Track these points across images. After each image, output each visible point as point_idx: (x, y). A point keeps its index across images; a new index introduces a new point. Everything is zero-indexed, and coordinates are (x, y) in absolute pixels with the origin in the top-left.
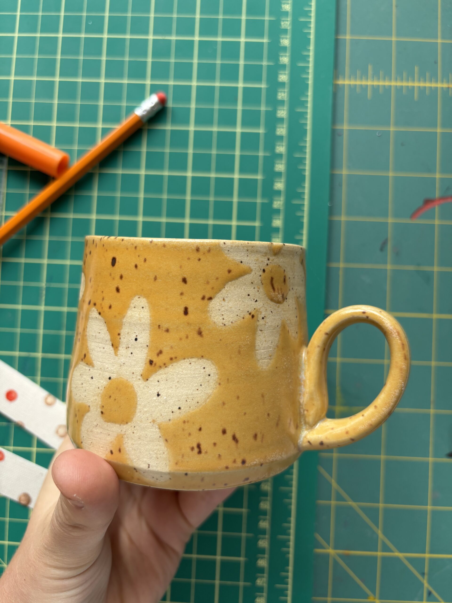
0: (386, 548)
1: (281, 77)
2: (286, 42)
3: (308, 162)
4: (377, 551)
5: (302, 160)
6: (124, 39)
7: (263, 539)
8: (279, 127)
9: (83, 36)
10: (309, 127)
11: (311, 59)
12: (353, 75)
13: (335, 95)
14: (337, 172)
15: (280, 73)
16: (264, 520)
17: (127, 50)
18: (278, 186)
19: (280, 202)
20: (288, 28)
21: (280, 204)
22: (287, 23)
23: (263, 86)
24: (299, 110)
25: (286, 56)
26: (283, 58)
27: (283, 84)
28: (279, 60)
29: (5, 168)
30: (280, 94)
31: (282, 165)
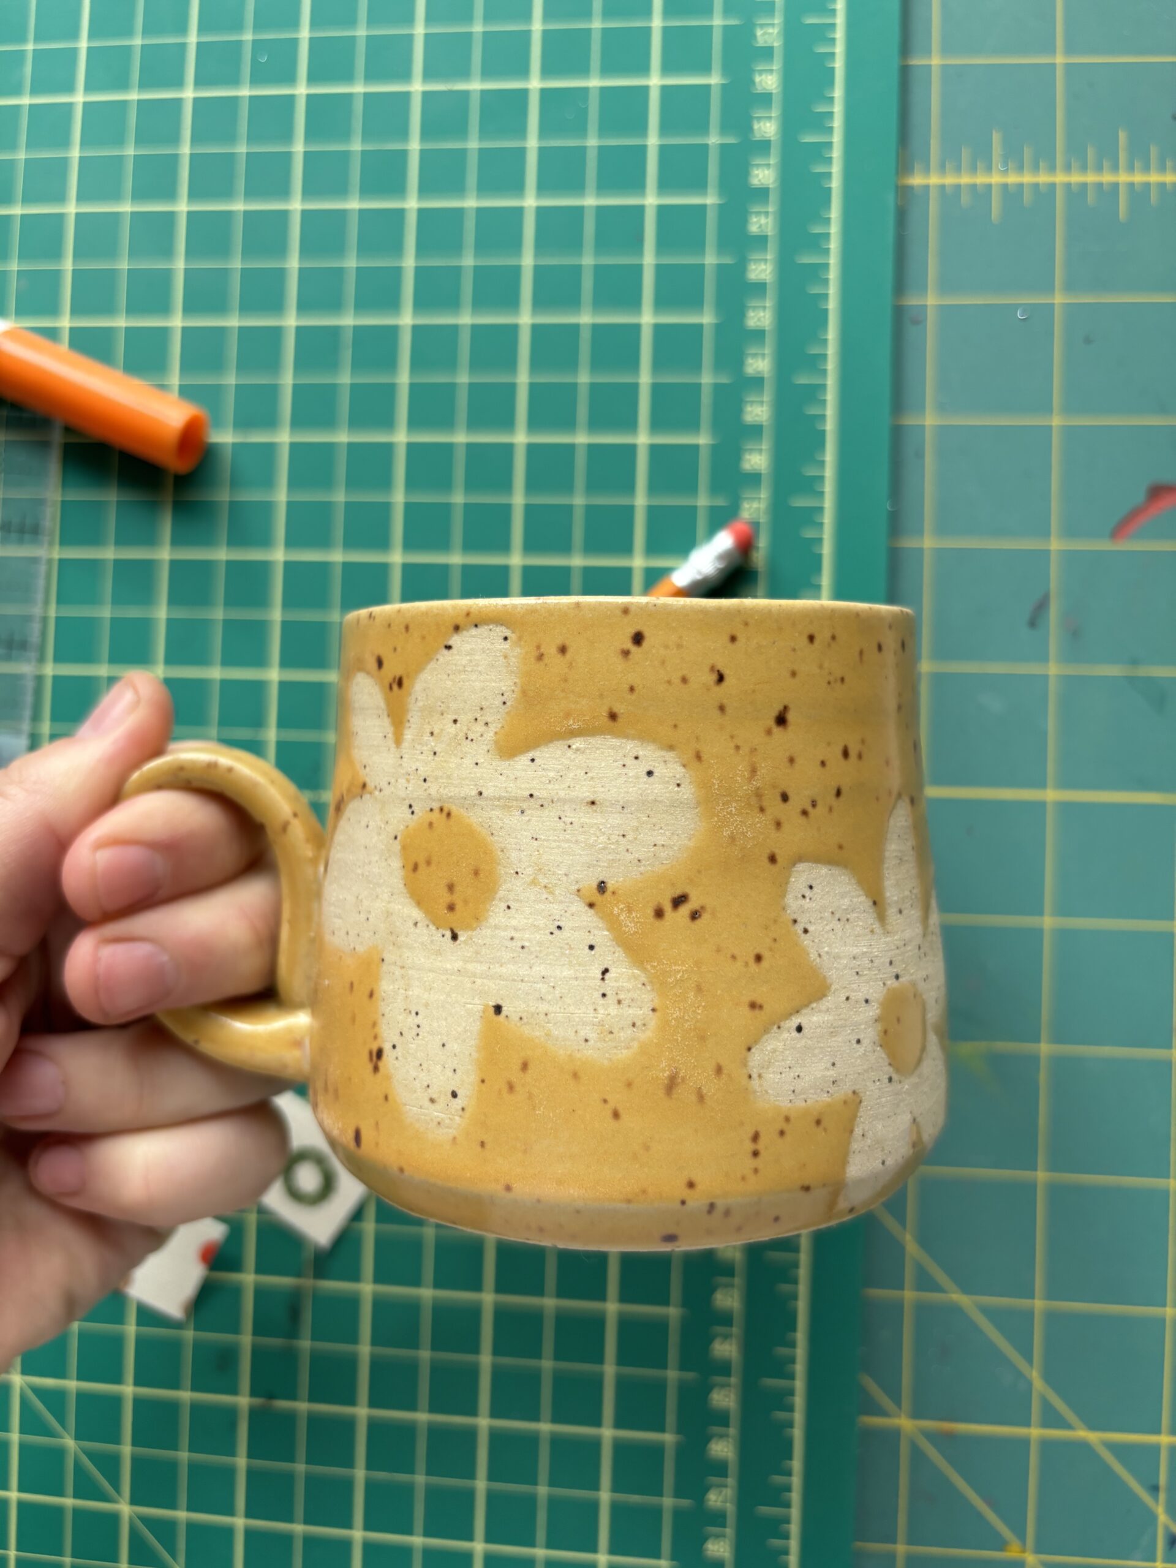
0: (1052, 1419)
1: (757, 175)
2: (769, 81)
3: (831, 397)
4: (1027, 1424)
5: (815, 393)
6: (350, 96)
7: (723, 1386)
8: (755, 308)
9: (245, 92)
10: (833, 305)
11: (837, 123)
12: (951, 160)
13: (902, 216)
14: (909, 420)
15: (754, 163)
16: (726, 1337)
17: (358, 124)
18: (753, 462)
19: (759, 503)
20: (776, 44)
21: (758, 509)
22: (770, 30)
23: (711, 199)
24: (804, 260)
25: (770, 118)
26: (762, 124)
27: (762, 193)
28: (751, 129)
29: (57, 437)
30: (755, 220)
31: (762, 406)
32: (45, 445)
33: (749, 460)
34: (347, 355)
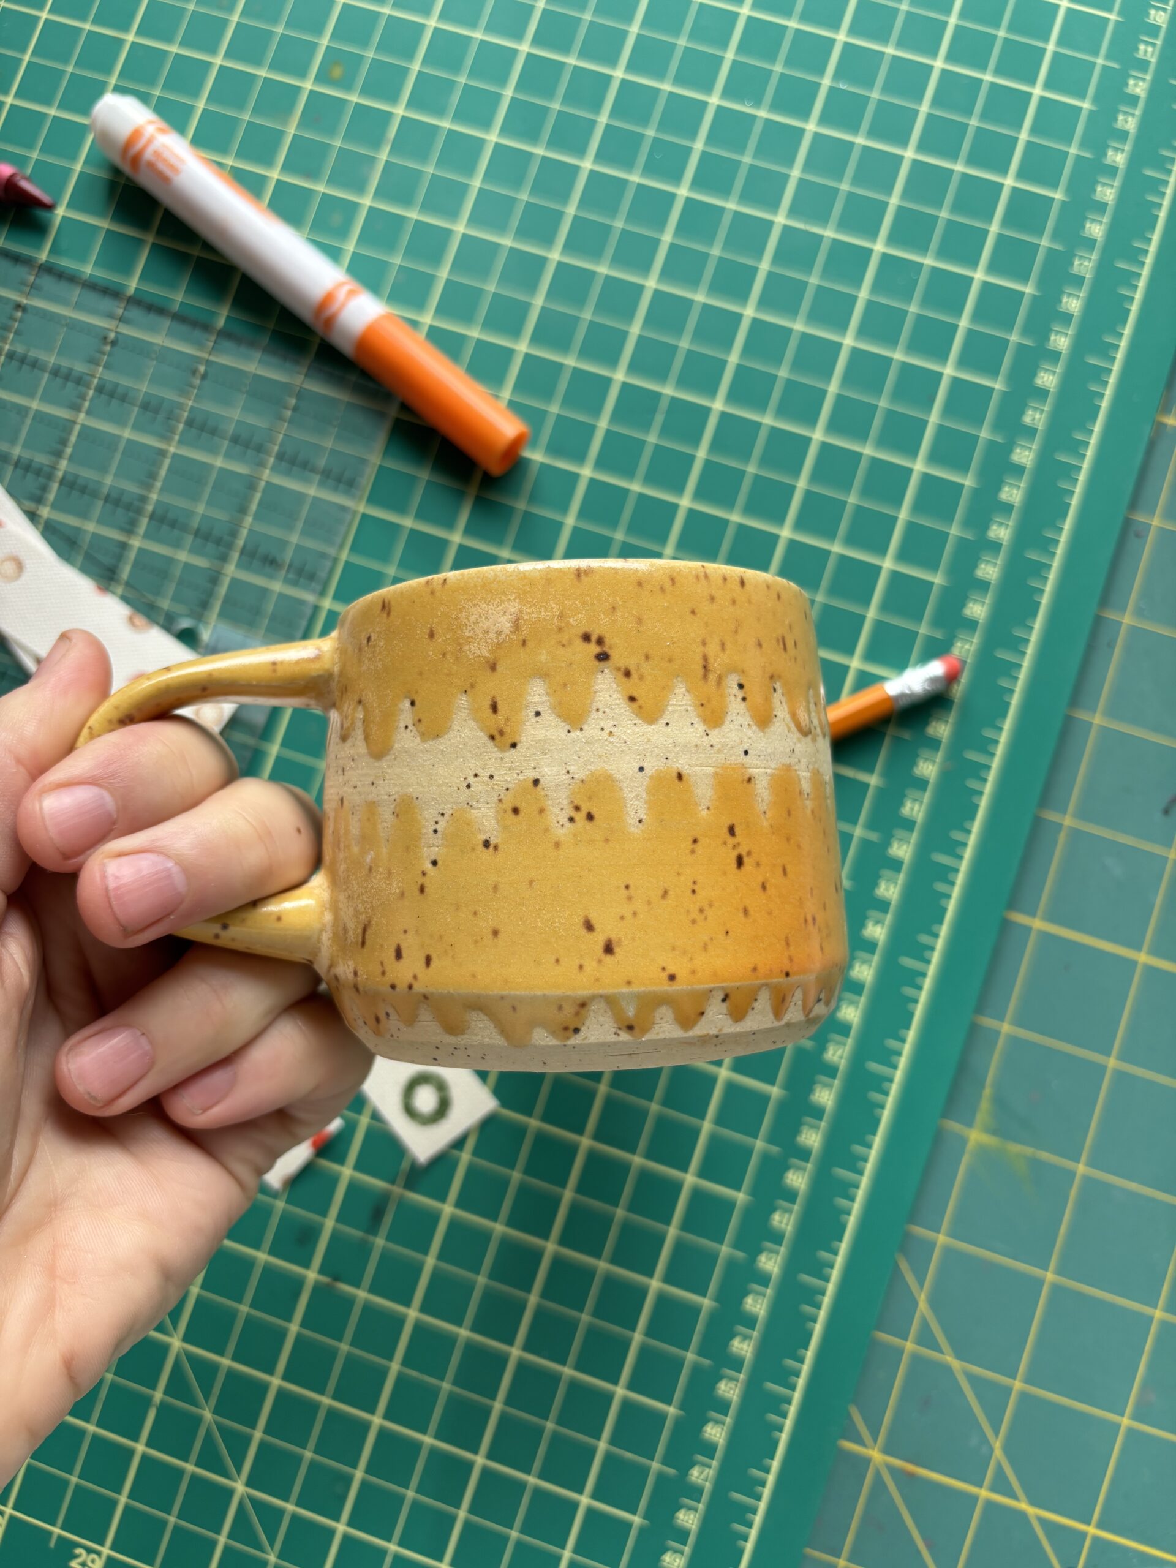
0: (1001, 1485)
1: (1043, 377)
2: (1073, 304)
3: (1053, 576)
4: (980, 1485)
5: (1040, 569)
6: (723, 209)
8: (1010, 485)
9: (635, 178)
10: (1075, 501)
11: (1120, 355)
13: (1152, 447)
14: (1111, 615)
15: (1043, 367)
16: (746, 1337)
17: (722, 234)
18: (974, 611)
19: (971, 646)
20: (1087, 276)
21: (969, 650)
22: (1086, 263)
23: (999, 385)
24: (1062, 458)
25: (1065, 334)
26: (1058, 337)
27: (1043, 393)
28: (1048, 339)
29: (393, 411)
30: (1030, 412)
31: (995, 567)
32: (381, 415)
33: (972, 608)
34: (659, 419)
